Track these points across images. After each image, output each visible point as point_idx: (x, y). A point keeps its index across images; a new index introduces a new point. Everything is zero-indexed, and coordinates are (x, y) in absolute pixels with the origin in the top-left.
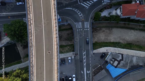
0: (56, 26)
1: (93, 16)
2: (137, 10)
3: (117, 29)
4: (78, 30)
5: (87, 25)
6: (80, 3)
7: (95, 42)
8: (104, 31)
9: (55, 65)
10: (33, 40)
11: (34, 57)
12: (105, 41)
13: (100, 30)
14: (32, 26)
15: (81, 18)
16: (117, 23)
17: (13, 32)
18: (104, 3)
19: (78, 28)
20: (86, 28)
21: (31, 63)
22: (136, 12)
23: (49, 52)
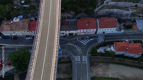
0: (58, 43)
1: (90, 51)
2: (128, 47)
3: (113, 65)
4: (76, 63)
5: (85, 59)
6: (79, 40)
7: (93, 76)
8: (101, 66)
9: (51, 77)
10: (36, 53)
11: (33, 68)
12: (104, 77)
13: (98, 64)
14: (38, 42)
15: (80, 52)
16: (113, 59)
17: (17, 57)
18: (99, 42)
19: (77, 61)
20: (84, 62)
21: (29, 74)
22: (127, 48)
23: (48, 64)
